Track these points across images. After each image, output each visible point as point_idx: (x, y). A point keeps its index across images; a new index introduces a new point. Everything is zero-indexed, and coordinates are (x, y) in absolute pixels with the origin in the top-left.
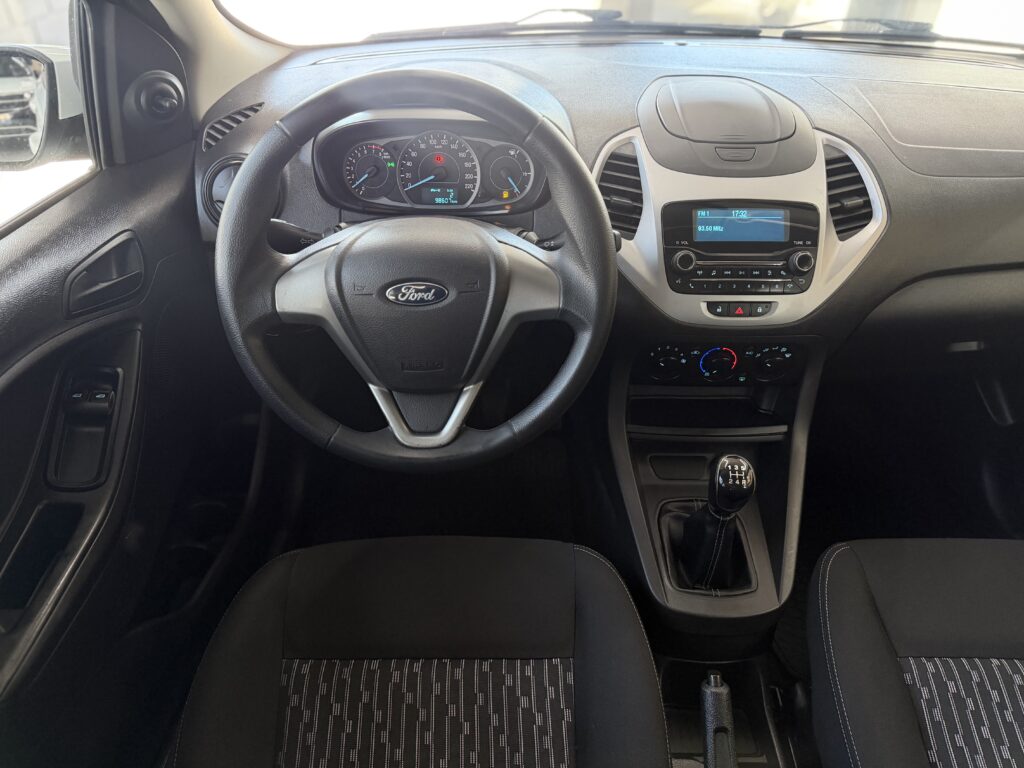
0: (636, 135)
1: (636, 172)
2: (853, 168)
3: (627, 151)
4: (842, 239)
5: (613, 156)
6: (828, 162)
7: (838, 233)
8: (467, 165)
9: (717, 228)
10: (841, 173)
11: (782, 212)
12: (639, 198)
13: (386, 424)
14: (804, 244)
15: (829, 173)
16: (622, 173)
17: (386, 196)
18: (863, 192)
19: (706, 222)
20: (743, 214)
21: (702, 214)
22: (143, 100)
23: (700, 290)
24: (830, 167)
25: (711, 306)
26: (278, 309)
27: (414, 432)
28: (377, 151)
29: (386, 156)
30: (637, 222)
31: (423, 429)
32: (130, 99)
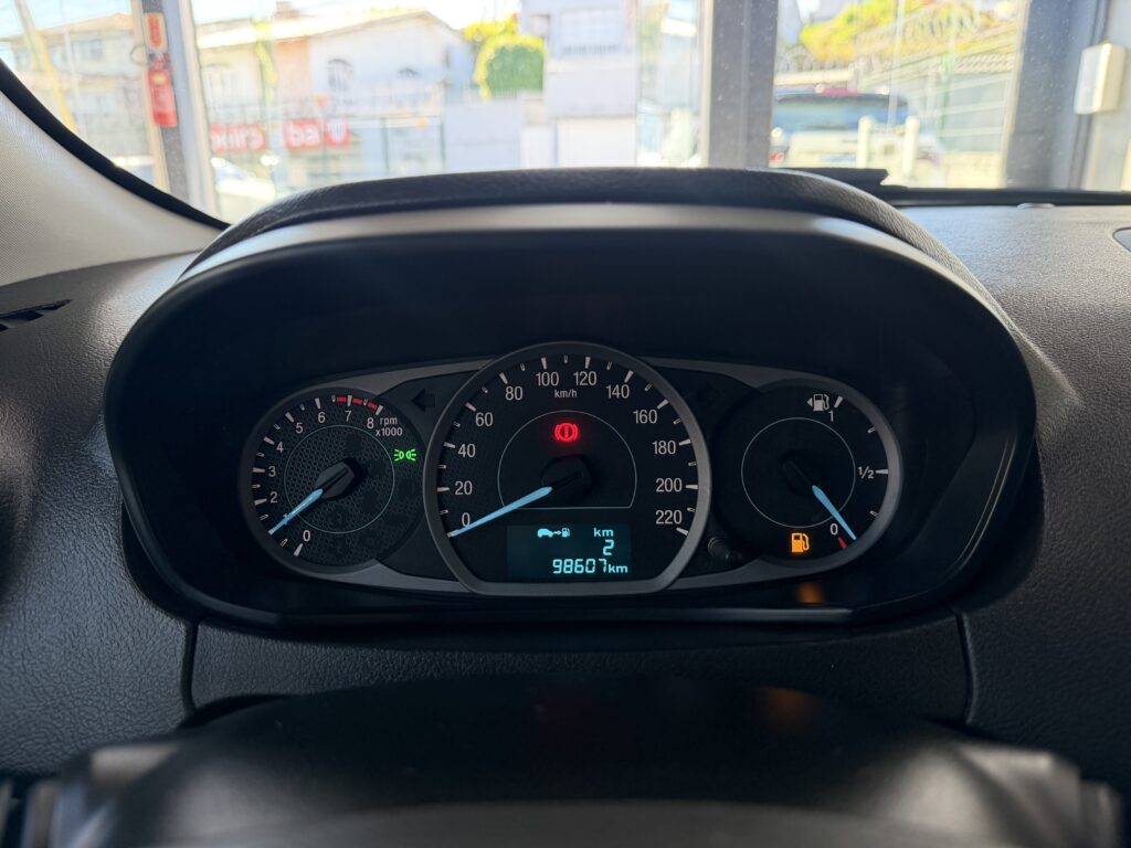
8: (663, 448)
17: (380, 559)
28: (362, 413)
29: (393, 429)
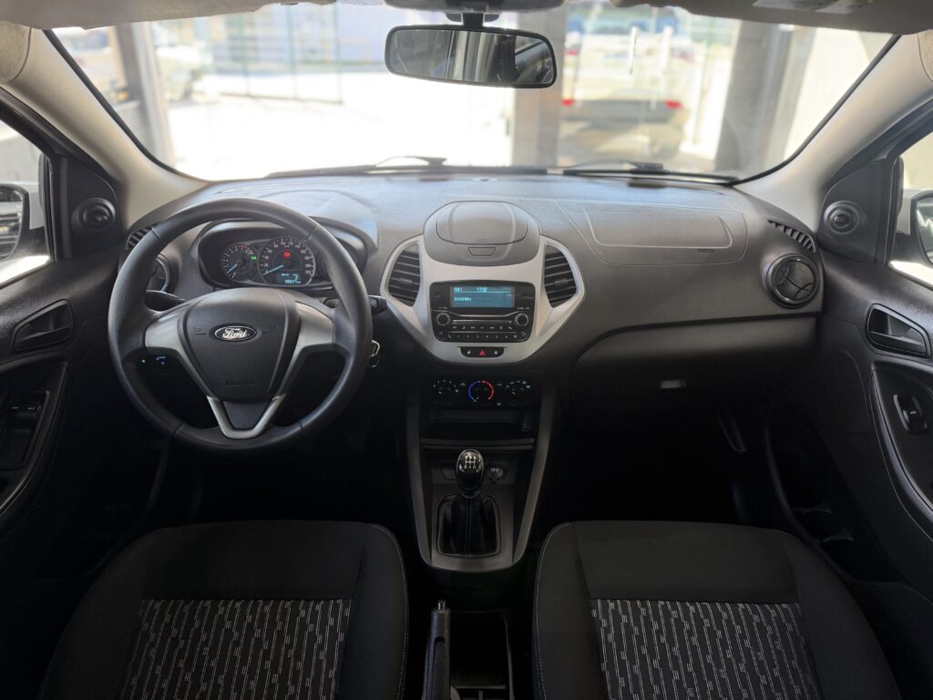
0: (420, 240)
1: (417, 263)
2: (565, 260)
3: (412, 250)
4: (554, 306)
5: (404, 253)
6: (547, 256)
7: (550, 302)
8: (307, 258)
9: (467, 299)
10: (555, 264)
11: (510, 289)
12: (418, 280)
13: (216, 424)
14: (525, 310)
15: (546, 264)
16: (409, 263)
17: (250, 279)
18: (570, 275)
19: (460, 295)
20: (484, 290)
21: (457, 290)
22: (85, 216)
23: (455, 339)
24: (548, 260)
25: (464, 350)
26: (147, 345)
27: (235, 429)
28: (245, 249)
29: (251, 253)
30: (415, 295)
31: (242, 427)
32: (76, 216)
